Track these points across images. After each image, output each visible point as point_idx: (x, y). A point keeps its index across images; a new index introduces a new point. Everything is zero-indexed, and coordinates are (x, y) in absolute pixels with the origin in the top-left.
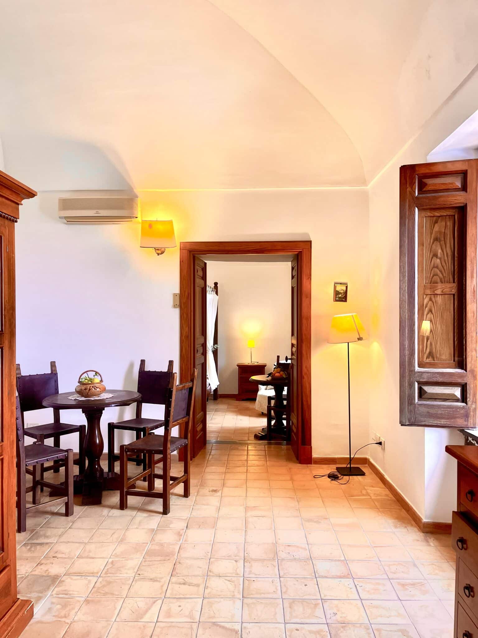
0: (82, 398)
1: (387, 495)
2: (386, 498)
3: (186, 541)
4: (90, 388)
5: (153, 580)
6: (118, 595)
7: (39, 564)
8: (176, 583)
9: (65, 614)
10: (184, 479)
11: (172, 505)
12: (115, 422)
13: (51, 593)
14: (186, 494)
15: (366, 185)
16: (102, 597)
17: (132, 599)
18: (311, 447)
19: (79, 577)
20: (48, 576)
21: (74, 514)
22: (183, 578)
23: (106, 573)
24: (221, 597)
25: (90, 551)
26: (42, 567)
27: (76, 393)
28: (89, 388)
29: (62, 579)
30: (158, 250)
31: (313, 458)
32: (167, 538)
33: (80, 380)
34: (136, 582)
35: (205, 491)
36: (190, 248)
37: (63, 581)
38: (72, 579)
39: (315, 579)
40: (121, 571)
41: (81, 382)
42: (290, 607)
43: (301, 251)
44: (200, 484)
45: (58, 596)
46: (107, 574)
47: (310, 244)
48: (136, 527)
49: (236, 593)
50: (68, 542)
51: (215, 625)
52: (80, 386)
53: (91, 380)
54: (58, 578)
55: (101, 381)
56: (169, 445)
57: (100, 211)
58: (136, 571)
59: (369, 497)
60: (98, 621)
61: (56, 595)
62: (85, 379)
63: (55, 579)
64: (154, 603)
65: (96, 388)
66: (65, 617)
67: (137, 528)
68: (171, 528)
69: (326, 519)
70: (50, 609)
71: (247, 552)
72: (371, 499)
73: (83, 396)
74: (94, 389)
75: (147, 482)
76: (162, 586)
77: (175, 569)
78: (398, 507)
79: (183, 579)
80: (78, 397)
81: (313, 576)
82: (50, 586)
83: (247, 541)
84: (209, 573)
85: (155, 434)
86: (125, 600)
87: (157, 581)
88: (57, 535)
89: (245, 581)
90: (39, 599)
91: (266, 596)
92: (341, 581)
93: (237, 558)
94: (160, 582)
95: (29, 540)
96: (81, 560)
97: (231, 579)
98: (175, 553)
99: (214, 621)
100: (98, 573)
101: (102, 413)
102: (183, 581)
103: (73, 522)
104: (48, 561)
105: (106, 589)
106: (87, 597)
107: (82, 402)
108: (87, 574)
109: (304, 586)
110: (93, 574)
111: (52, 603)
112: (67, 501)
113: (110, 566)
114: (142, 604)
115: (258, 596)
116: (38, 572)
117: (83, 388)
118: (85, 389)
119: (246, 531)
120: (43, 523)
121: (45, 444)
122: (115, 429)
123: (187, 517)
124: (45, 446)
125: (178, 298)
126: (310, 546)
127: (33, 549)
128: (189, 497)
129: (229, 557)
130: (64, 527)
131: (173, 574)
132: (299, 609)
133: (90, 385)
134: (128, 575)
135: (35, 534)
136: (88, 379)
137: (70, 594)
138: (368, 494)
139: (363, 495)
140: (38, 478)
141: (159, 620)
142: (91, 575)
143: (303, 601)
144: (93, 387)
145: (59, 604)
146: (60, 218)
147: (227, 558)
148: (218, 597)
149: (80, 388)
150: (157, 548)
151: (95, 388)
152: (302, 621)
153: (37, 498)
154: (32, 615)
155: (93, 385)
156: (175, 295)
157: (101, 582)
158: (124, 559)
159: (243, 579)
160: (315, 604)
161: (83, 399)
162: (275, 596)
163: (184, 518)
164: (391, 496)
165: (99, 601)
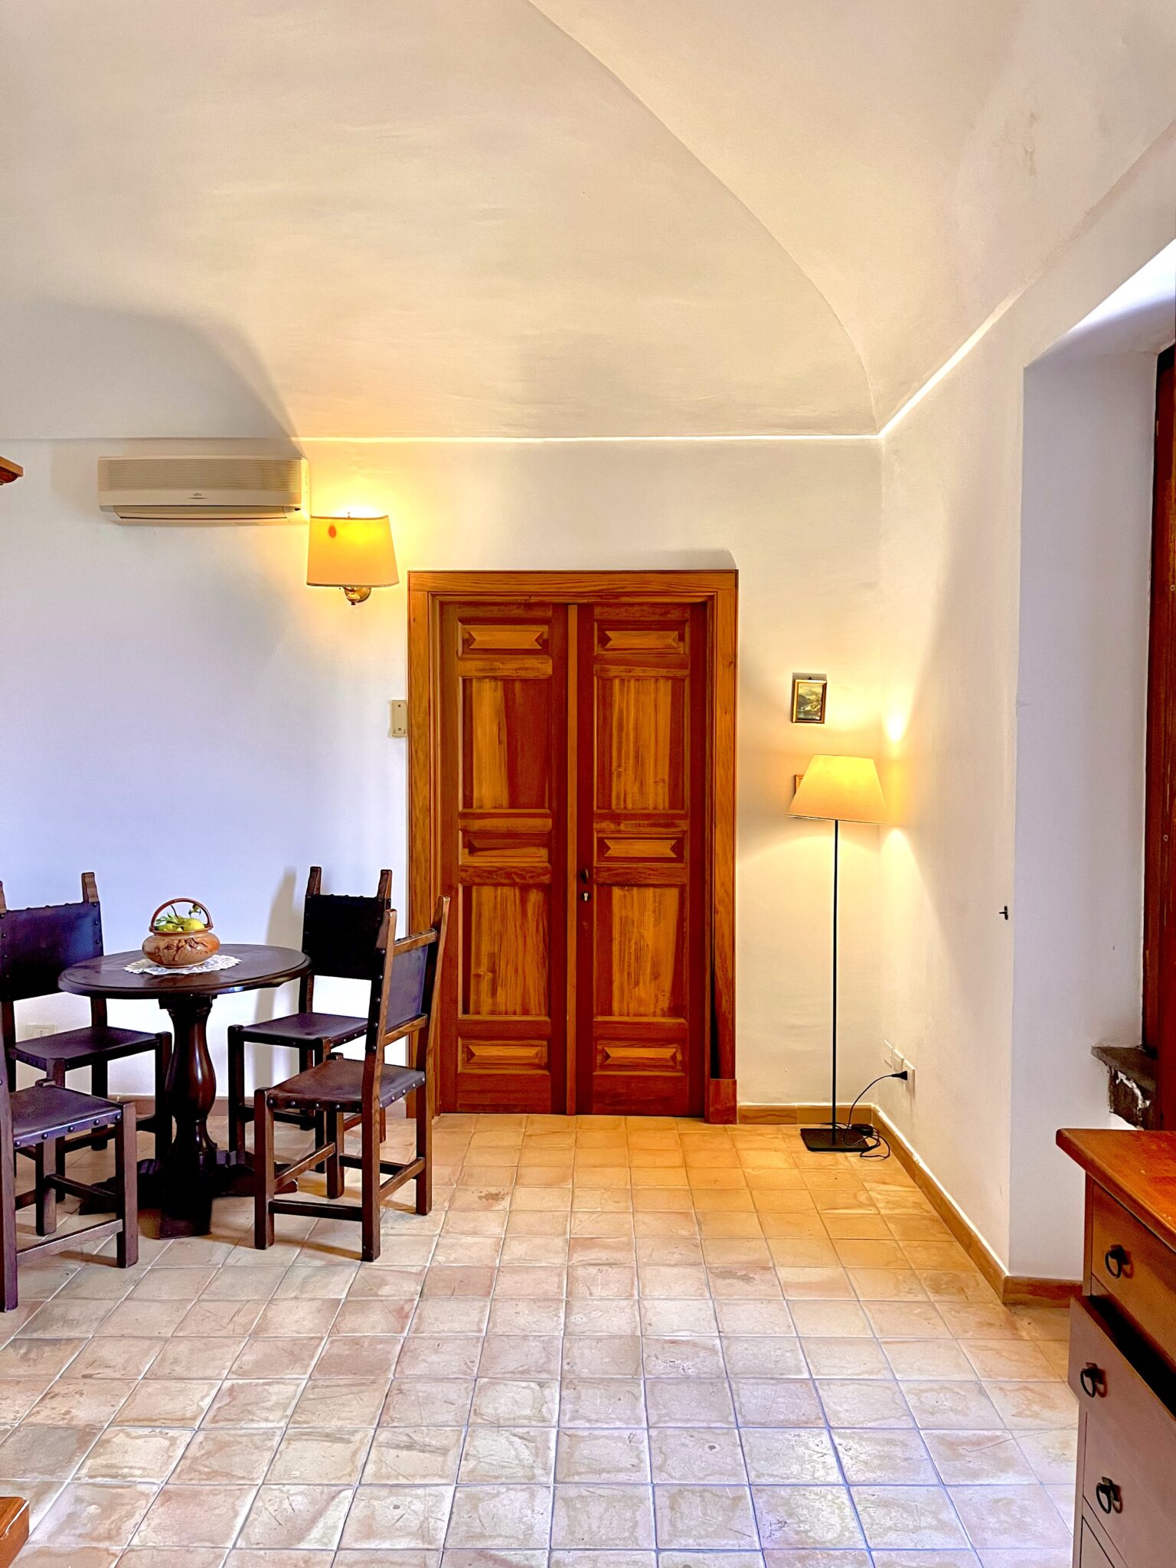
0: (160, 969)
1: (917, 1205)
2: (917, 1212)
3: (417, 1331)
4: (180, 945)
5: (331, 1437)
6: (243, 1478)
7: (49, 1396)
8: (388, 1445)
9: (110, 1530)
10: (417, 1169)
11: (387, 1235)
12: (244, 1025)
13: (76, 1473)
14: (422, 1207)
15: (876, 430)
16: (203, 1482)
17: (279, 1489)
18: (735, 1083)
19: (146, 1431)
20: (70, 1428)
21: (139, 1261)
22: (408, 1430)
23: (214, 1420)
24: (499, 1481)
25: (176, 1361)
26: (55, 1403)
27: (145, 956)
28: (178, 946)
29: (104, 1437)
30: (352, 591)
31: (740, 1110)
32: (371, 1324)
33: (155, 924)
34: (289, 1444)
35: (470, 1197)
36: (432, 587)
37: (108, 1441)
38: (128, 1435)
39: (736, 1431)
40: (253, 1414)
41: (156, 928)
42: (672, 1508)
43: (713, 596)
44: (457, 1177)
45: (91, 1481)
46: (217, 1422)
47: (734, 577)
48: (293, 1295)
49: (538, 1472)
50: (123, 1336)
51: (485, 1557)
52: (155, 939)
53: (182, 923)
54: (94, 1433)
55: (209, 925)
56: (377, 1089)
57: (203, 493)
58: (289, 1412)
59: (873, 1211)
60: (191, 1549)
61: (87, 1478)
62: (168, 922)
63: (85, 1437)
64: (333, 1498)
65: (196, 945)
66: (109, 1538)
67: (296, 1298)
68: (382, 1296)
69: (767, 1269)
70: (71, 1518)
71: (568, 1360)
72: (877, 1217)
73: (160, 963)
74: (190, 946)
75: (326, 1174)
76: (355, 1454)
77: (389, 1409)
78: (945, 1237)
79: (408, 1435)
80: (150, 967)
81: (730, 1423)
82: (74, 1453)
83: (569, 1330)
84: (473, 1418)
85: (345, 1057)
86: (261, 1491)
87: (341, 1440)
88: (94, 1317)
89: (560, 1440)
90: (43, 1490)
91: (612, 1477)
92: (799, 1435)
93: (544, 1376)
94: (349, 1442)
95: (24, 1331)
96: (154, 1386)
97: (528, 1433)
98: (390, 1366)
99: (480, 1546)
100: (194, 1419)
101: (211, 1006)
102: (405, 1438)
103: (137, 1283)
104: (72, 1388)
105: (215, 1463)
106: (166, 1483)
107: (158, 980)
108: (169, 1423)
109: (707, 1449)
110: (182, 1422)
111: (79, 1500)
112: (121, 1230)
113: (227, 1400)
114: (299, 1502)
115: (594, 1478)
116: (45, 1416)
117: (162, 944)
118: (168, 948)
119: (567, 1303)
120: (61, 1285)
121: (66, 1087)
122: (245, 1043)
123: (420, 1268)
124: (65, 1092)
125: (403, 712)
126: (725, 1342)
127: (33, 1355)
128: (430, 1214)
129: (523, 1374)
130: (112, 1295)
131: (382, 1420)
132: (693, 1509)
133: (179, 938)
134: (270, 1425)
135: (41, 1317)
136: (175, 921)
137: (124, 1476)
138: (872, 1203)
139: (861, 1205)
140: (50, 1169)
141: (343, 1545)
142: (177, 1424)
143: (704, 1491)
144: (186, 941)
145: (94, 1504)
146: (102, 508)
147: (519, 1376)
148: (493, 1481)
149: (154, 945)
150: (345, 1351)
151: (193, 943)
152: (700, 1545)
153: (46, 1220)
154: (24, 1535)
155: (186, 937)
156: (396, 705)
157: (201, 1443)
158: (261, 1381)
159: (558, 1432)
160: (734, 1499)
161: (162, 971)
162: (634, 1477)
163: (414, 1271)
164: (929, 1207)
165: (195, 1495)
